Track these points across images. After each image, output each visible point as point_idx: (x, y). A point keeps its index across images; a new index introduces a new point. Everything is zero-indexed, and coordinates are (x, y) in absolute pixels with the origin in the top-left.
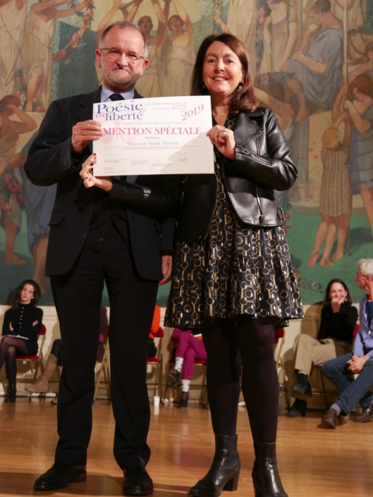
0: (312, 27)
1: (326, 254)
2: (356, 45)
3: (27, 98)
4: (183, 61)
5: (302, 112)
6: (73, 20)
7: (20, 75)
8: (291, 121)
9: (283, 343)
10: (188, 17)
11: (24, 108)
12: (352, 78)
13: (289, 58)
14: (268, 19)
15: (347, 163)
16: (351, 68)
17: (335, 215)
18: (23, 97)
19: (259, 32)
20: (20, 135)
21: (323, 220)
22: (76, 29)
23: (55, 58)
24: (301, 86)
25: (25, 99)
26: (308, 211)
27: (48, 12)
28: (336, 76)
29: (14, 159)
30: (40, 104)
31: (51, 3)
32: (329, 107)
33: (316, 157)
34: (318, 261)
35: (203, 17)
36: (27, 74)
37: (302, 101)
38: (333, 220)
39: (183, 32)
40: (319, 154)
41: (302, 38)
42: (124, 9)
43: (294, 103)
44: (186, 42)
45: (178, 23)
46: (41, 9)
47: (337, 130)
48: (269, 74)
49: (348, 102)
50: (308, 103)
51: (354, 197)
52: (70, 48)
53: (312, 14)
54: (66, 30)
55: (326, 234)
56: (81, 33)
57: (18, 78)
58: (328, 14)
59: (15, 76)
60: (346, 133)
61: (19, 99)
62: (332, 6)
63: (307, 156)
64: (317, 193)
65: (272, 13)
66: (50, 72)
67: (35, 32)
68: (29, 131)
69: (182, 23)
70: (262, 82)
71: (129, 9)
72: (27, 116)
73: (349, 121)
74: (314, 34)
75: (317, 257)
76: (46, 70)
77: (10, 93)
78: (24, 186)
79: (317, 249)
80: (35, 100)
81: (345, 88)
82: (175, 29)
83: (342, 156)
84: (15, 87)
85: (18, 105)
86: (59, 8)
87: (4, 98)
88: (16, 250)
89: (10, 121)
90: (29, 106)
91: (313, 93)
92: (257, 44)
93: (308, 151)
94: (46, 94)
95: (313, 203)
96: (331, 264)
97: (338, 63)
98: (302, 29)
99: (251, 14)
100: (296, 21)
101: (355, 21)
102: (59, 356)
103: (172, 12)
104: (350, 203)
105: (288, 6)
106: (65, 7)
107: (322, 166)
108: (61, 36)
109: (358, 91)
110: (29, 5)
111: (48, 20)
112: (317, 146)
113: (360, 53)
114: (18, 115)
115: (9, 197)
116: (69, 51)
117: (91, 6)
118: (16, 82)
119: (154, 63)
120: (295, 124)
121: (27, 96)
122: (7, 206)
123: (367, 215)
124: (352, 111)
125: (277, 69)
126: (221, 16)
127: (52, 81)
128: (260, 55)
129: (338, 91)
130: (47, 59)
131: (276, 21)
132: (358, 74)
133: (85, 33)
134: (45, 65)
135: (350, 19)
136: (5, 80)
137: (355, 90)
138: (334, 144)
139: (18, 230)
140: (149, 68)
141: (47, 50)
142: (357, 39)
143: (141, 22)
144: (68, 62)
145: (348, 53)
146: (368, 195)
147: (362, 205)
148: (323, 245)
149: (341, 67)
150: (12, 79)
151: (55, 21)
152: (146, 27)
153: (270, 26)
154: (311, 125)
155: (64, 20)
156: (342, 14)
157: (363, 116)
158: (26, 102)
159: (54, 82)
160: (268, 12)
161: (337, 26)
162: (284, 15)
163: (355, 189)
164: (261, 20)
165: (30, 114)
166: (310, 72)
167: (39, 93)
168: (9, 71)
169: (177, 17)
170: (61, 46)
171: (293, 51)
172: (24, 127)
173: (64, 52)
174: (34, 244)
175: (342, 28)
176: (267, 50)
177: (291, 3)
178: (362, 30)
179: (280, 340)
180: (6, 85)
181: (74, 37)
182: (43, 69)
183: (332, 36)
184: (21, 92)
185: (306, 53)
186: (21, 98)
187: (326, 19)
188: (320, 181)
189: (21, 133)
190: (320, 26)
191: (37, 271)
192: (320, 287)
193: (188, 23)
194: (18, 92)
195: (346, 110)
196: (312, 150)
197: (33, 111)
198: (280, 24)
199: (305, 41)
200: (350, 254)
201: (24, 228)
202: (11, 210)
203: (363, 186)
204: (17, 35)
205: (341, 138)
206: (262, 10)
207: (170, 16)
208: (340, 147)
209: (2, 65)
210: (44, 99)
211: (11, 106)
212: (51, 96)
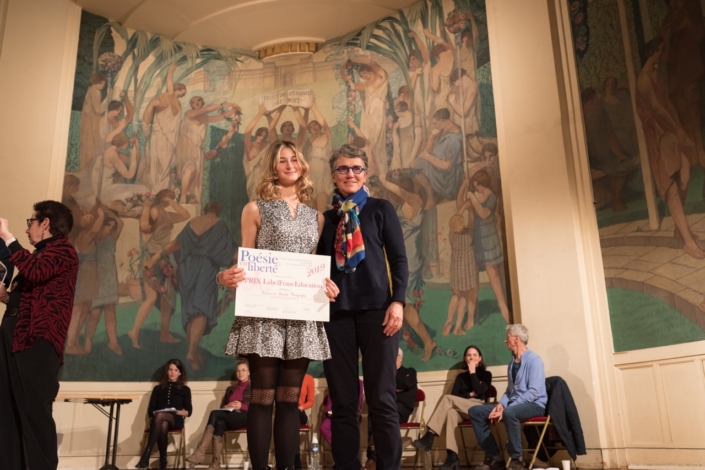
0: (435, 132)
1: (459, 324)
2: (474, 146)
3: (181, 192)
4: (322, 159)
5: (430, 202)
6: (222, 124)
7: (174, 171)
8: (420, 210)
9: (424, 405)
10: (325, 122)
11: (178, 200)
12: (472, 174)
13: (416, 156)
14: (396, 125)
15: (472, 244)
16: (471, 165)
17: (464, 289)
18: (177, 191)
19: (388, 135)
20: (175, 225)
21: (454, 294)
22: (226, 132)
23: (206, 157)
24: (428, 180)
26: (441, 287)
27: (201, 118)
28: (458, 172)
29: (169, 246)
30: (193, 197)
31: (203, 110)
32: (453, 197)
33: (445, 240)
34: (452, 330)
35: (339, 123)
36: (181, 171)
37: (430, 193)
38: (463, 294)
39: (322, 134)
40: (447, 237)
41: (427, 140)
42: (268, 115)
43: (423, 194)
44: (325, 143)
45: (317, 127)
46: (193, 114)
47: (462, 216)
48: (399, 170)
49: (470, 194)
50: (435, 194)
51: (480, 273)
52: (220, 148)
53: (434, 120)
54: (217, 133)
55: (458, 306)
56: (230, 135)
57: (173, 174)
58: (448, 121)
59: (170, 172)
60: (469, 219)
61: (174, 193)
62: (451, 114)
63: (437, 239)
64: (447, 271)
65: (399, 120)
66: (202, 168)
67: (188, 134)
68: (183, 221)
69: (320, 127)
70: (393, 176)
71: (273, 115)
72: (181, 208)
73: (472, 209)
74: (437, 137)
75: (450, 326)
76: (198, 167)
77: (165, 187)
78: (178, 270)
79: (450, 320)
80: (188, 194)
81: (466, 182)
82: (314, 132)
83: (468, 239)
84: (170, 182)
85: (173, 198)
86: (210, 114)
87: (161, 192)
89: (165, 212)
90: (183, 199)
91: (439, 186)
92: (387, 145)
93: (437, 235)
94: (198, 188)
95: (445, 280)
96: (464, 333)
97: (459, 161)
98: (426, 133)
99: (381, 120)
100: (421, 126)
101: (472, 127)
102: (216, 426)
103: (311, 117)
104: (477, 279)
105: (413, 114)
106: (216, 112)
107: (450, 247)
108: (212, 138)
109: (478, 184)
110: (184, 112)
111: (201, 124)
112: (444, 231)
113: (477, 153)
114: (173, 207)
115: (164, 280)
116: (220, 150)
117: (238, 112)
118: (171, 177)
120: (424, 212)
121: (181, 190)
122: (162, 289)
123: (492, 289)
124: (474, 201)
125: (406, 165)
126: (354, 122)
127: (204, 177)
128: (390, 153)
129: (460, 184)
130: (200, 158)
131: (403, 126)
132: (477, 170)
133: (233, 136)
134: (198, 163)
135: (467, 125)
136: (162, 175)
137: (475, 183)
138: (459, 228)
139: (173, 311)
141: (199, 149)
142: (475, 142)
143: (283, 126)
144: (218, 160)
145: (467, 153)
146: (492, 272)
147: (488, 280)
148: (455, 317)
149: (462, 164)
150: (167, 175)
151: (206, 125)
152: (288, 130)
153: (398, 130)
154: (438, 213)
155: (215, 124)
156: (461, 122)
157: (484, 205)
158: (180, 196)
159: (205, 177)
160: (396, 119)
161: (457, 131)
162: (410, 121)
163: (481, 267)
164: (390, 125)
165: (184, 205)
166: (435, 168)
167: (192, 187)
168: (165, 169)
169: (316, 123)
170: (212, 146)
171: (419, 151)
172: (178, 217)
173: (214, 152)
174: (188, 323)
175: (461, 132)
176: (396, 150)
177: (416, 112)
178: (478, 134)
179: (421, 403)
180: (162, 180)
181: (224, 139)
182: (196, 166)
183: (453, 139)
184: (176, 187)
185: (431, 153)
187: (446, 125)
188: (450, 260)
189: (176, 223)
190: (442, 130)
191: (191, 348)
192: (455, 354)
193: (326, 127)
194: (173, 186)
195: (469, 200)
196: (441, 234)
197: (187, 202)
198: (406, 129)
199: (429, 143)
200: (480, 324)
201: (179, 309)
202: (166, 292)
203: (487, 264)
204: (172, 138)
205: (466, 223)
206: (391, 118)
207: (309, 122)
208: (465, 231)
209: (159, 164)
210: (197, 192)
211: (167, 199)
212: (203, 190)
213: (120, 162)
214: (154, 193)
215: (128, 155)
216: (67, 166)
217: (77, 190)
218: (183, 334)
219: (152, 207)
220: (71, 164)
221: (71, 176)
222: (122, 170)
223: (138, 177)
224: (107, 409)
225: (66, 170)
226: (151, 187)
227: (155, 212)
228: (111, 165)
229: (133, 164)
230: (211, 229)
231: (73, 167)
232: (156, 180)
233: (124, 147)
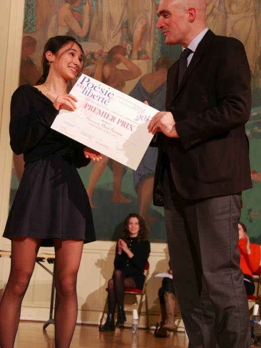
3: (132, 48)
7: (126, 26)
11: (130, 57)
18: (129, 47)
20: (127, 83)
25: (130, 49)
30: (144, 52)
36: (133, 25)
59: (122, 28)
61: (126, 49)
66: (153, 21)
68: (134, 78)
72: (133, 64)
76: (150, 20)
77: (117, 44)
80: (140, 49)
84: (122, 38)
85: (124, 54)
87: (112, 49)
88: (123, 190)
89: (117, 70)
90: (135, 55)
94: (150, 43)
114: (125, 64)
118: (122, 33)
119: (251, 6)
121: (132, 45)
130: (151, 10)
134: (149, 16)
136: (114, 31)
139: (125, 171)
140: (247, 11)
150: (119, 30)
158: (131, 52)
165: (135, 62)
167: (143, 42)
168: (116, 24)
172: (130, 74)
174: (138, 184)
180: (114, 36)
182: (147, 19)
184: (127, 42)
186: (127, 48)
189: (128, 80)
191: (142, 209)
194: (125, 42)
197: (138, 59)
209: (111, 19)
210: (149, 47)
211: (119, 56)
212: (154, 45)
213: (74, 20)
214: (106, 50)
215: (81, 13)
216: (24, 28)
217: (34, 51)
218: (135, 195)
219: (104, 65)
220: (28, 25)
221: (29, 37)
222: (76, 28)
223: (90, 35)
224: (51, 267)
225: (24, 32)
226: (103, 44)
227: (107, 70)
228: (65, 24)
229: (86, 21)
230: (162, 86)
231: (30, 28)
232: (108, 36)
233: (77, 4)
